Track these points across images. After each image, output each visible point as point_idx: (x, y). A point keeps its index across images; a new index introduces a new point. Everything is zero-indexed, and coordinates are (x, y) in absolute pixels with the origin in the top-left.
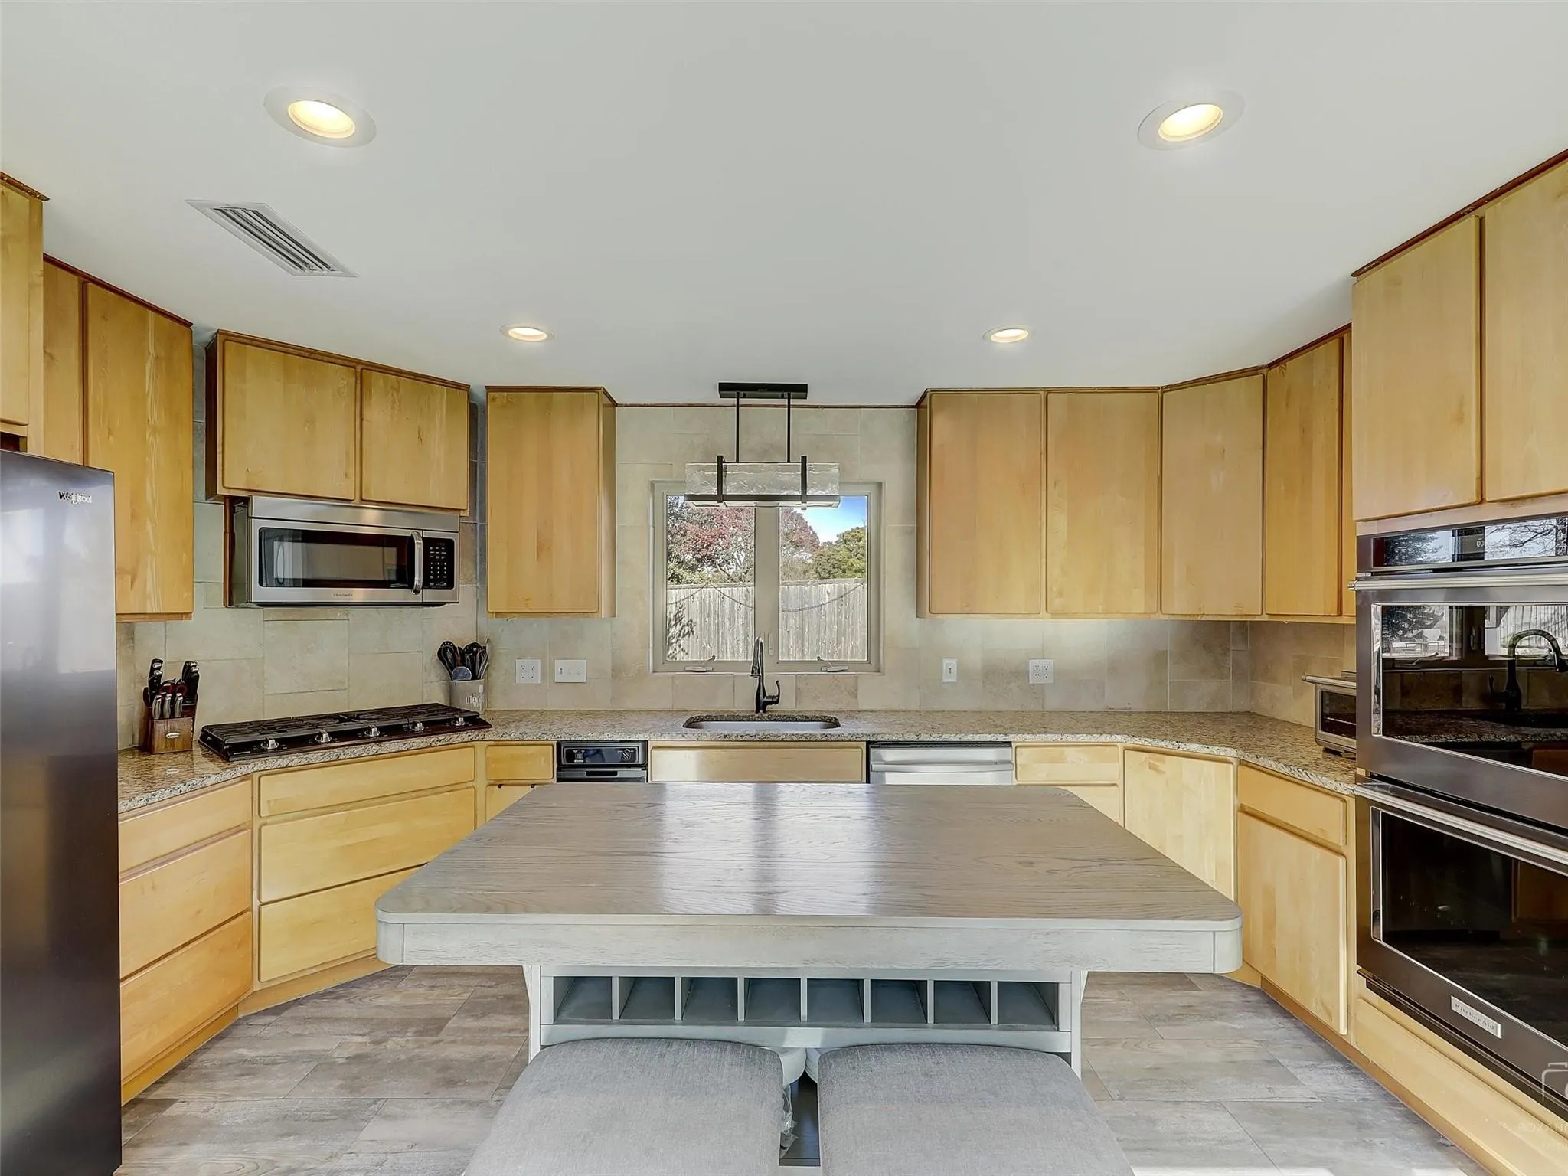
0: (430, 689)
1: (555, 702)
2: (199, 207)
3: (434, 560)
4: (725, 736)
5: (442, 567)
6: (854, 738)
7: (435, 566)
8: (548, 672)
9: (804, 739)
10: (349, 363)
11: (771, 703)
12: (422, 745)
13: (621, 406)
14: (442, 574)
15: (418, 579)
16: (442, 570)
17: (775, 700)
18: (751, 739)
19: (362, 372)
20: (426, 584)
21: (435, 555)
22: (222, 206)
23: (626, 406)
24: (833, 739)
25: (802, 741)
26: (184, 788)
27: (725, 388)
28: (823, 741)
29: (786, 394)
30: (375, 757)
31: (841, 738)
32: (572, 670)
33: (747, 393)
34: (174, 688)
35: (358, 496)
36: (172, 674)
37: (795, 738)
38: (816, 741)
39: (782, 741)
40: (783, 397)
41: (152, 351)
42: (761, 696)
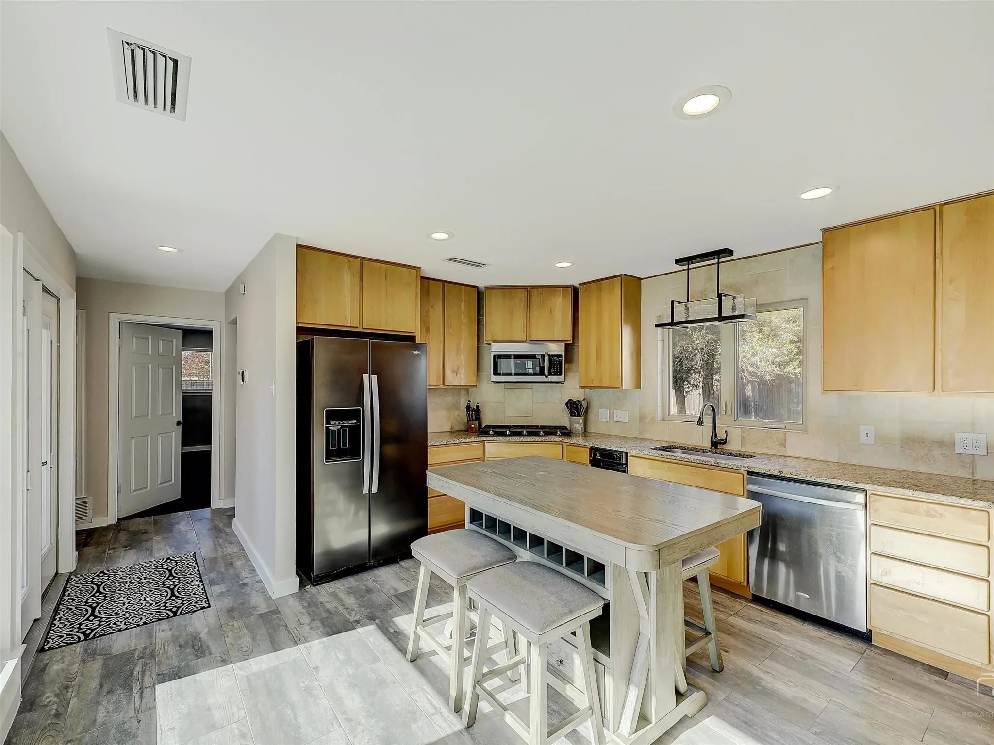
0: (563, 419)
1: (615, 431)
2: (443, 260)
3: (554, 364)
4: (661, 455)
5: (557, 366)
6: (735, 467)
7: (554, 366)
8: (611, 417)
9: (704, 463)
10: (524, 287)
11: (720, 443)
12: (539, 440)
13: (644, 279)
14: (557, 370)
15: (546, 372)
16: (557, 368)
17: (724, 442)
18: (674, 458)
19: (528, 290)
20: (550, 374)
21: (554, 361)
22: (449, 257)
23: (646, 278)
24: (721, 465)
25: (703, 464)
26: (458, 441)
27: (678, 261)
28: (715, 466)
29: (716, 256)
30: (522, 442)
31: (726, 466)
32: (622, 416)
33: (694, 261)
34: (473, 410)
35: (528, 339)
36: (473, 406)
37: (699, 462)
38: (711, 465)
39: (691, 462)
40: (715, 259)
41: (464, 299)
42: (713, 438)
